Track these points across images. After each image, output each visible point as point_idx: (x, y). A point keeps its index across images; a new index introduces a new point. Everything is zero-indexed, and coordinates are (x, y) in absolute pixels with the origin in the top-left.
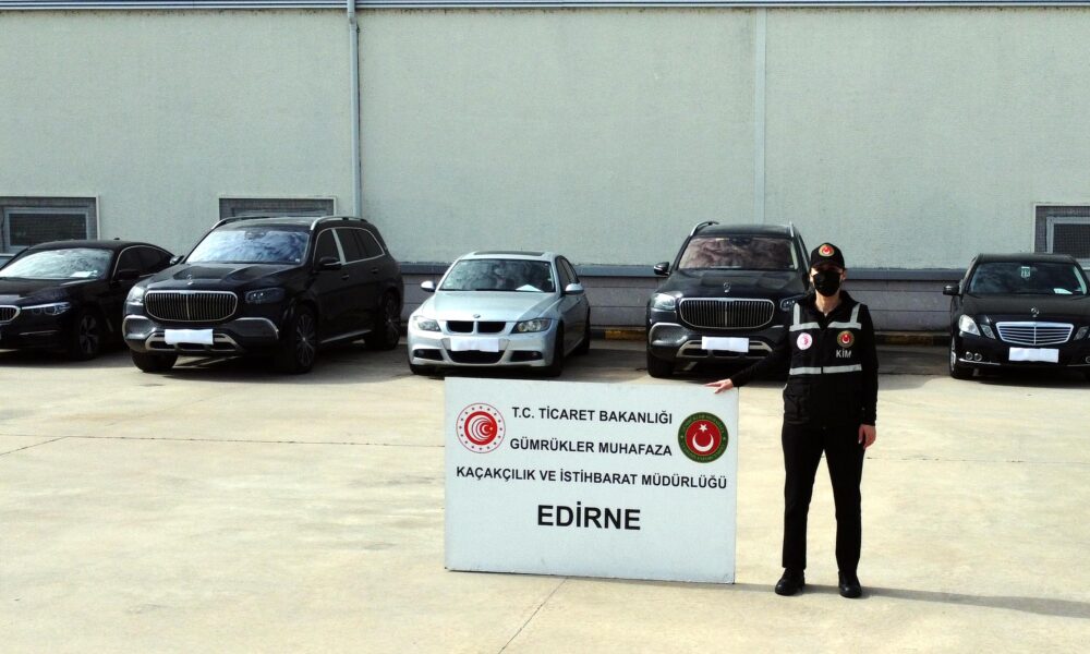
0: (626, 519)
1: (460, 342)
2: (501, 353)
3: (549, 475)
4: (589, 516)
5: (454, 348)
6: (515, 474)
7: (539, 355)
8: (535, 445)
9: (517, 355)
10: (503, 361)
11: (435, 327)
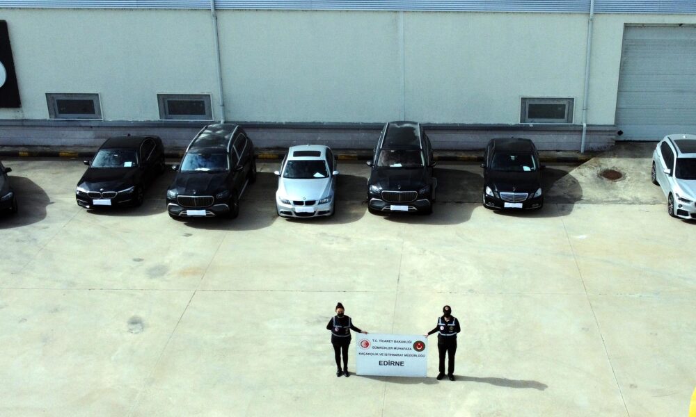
0: (401, 364)
1: (299, 209)
2: (315, 212)
3: (382, 354)
4: (392, 363)
5: (297, 211)
6: (373, 354)
7: (328, 212)
8: (378, 348)
9: (320, 213)
10: (316, 215)
11: (288, 203)
